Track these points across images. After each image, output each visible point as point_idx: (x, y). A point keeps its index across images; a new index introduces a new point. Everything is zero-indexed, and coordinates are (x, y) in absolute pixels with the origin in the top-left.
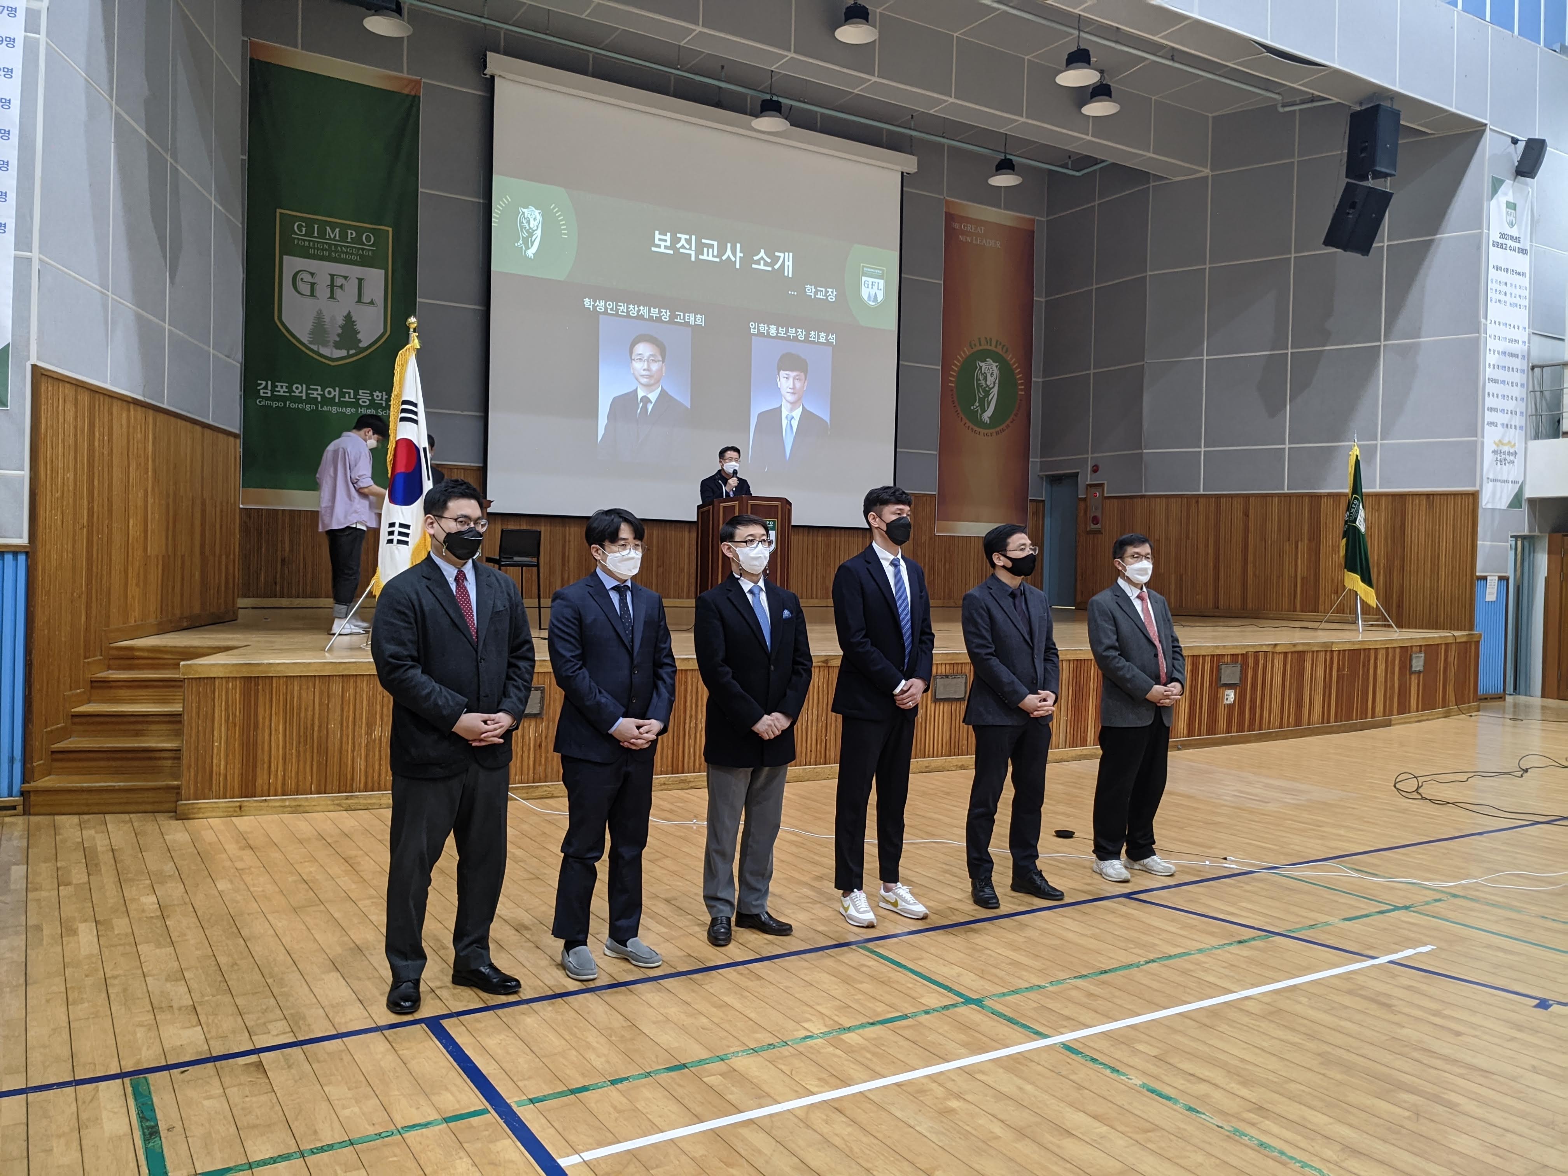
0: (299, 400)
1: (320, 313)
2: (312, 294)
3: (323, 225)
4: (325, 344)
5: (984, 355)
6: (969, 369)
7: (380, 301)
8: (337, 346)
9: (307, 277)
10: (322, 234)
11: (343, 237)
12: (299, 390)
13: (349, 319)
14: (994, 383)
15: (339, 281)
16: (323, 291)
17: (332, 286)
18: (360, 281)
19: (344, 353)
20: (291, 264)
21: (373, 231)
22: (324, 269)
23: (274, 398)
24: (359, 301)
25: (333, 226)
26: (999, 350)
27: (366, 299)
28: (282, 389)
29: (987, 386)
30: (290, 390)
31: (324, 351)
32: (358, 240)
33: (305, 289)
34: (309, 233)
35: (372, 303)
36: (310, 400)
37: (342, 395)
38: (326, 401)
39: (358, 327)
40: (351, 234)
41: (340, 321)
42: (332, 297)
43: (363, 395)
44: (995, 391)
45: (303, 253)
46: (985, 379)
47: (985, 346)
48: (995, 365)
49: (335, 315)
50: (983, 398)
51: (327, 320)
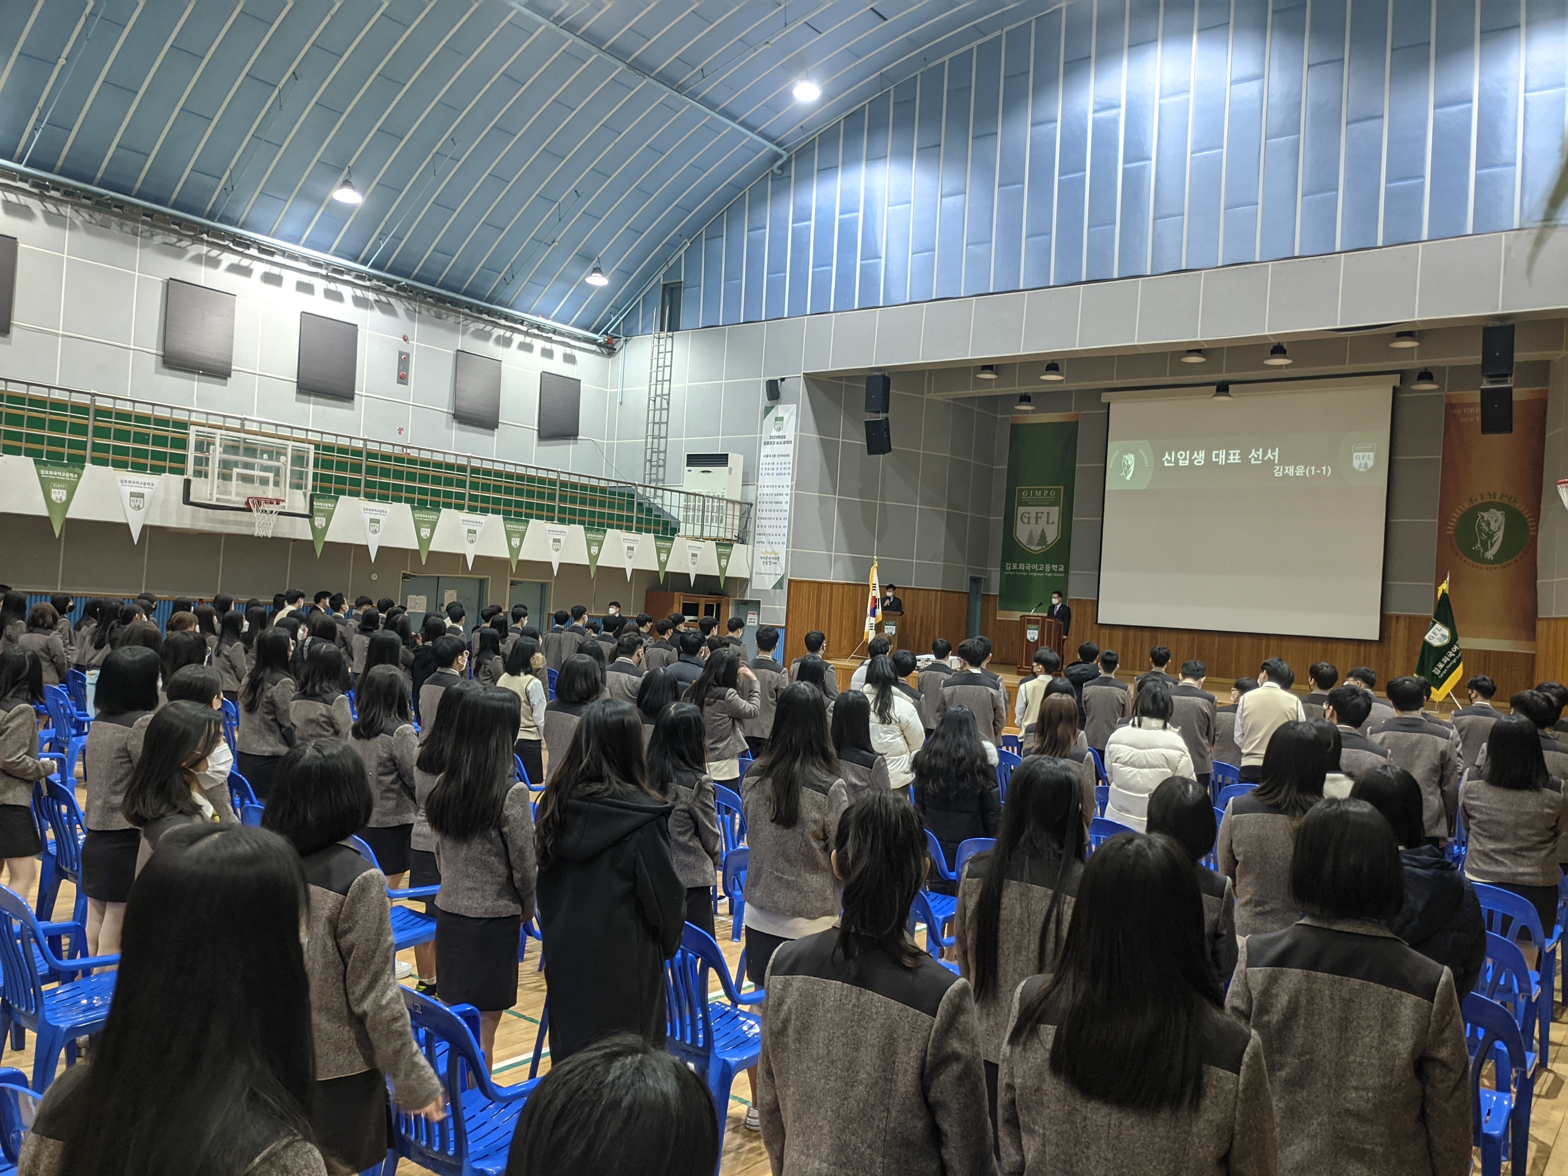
0: (1021, 571)
1: (1031, 531)
2: (1029, 523)
3: (1034, 490)
4: (1033, 545)
5: (1486, 507)
6: (1470, 517)
7: (1056, 522)
8: (1038, 545)
9: (1027, 515)
10: (1034, 494)
11: (1042, 494)
12: (1022, 566)
13: (1043, 532)
14: (1499, 528)
15: (1040, 515)
16: (1033, 521)
17: (1037, 518)
18: (1048, 513)
19: (1040, 548)
20: (1021, 510)
21: (1055, 489)
22: (1033, 510)
23: (1012, 570)
24: (1048, 522)
25: (1038, 490)
26: (1505, 501)
27: (1050, 522)
28: (1015, 566)
29: (1490, 530)
30: (1018, 566)
31: (1033, 548)
32: (1048, 495)
33: (1026, 520)
34: (1029, 495)
35: (1053, 523)
36: (1026, 570)
37: (1039, 567)
38: (1033, 571)
39: (1047, 535)
40: (1046, 492)
41: (1040, 533)
42: (1036, 522)
43: (1048, 567)
44: (1499, 536)
45: (1027, 505)
46: (1489, 524)
47: (1487, 499)
48: (1499, 513)
49: (1037, 531)
50: (1487, 540)
51: (1034, 533)
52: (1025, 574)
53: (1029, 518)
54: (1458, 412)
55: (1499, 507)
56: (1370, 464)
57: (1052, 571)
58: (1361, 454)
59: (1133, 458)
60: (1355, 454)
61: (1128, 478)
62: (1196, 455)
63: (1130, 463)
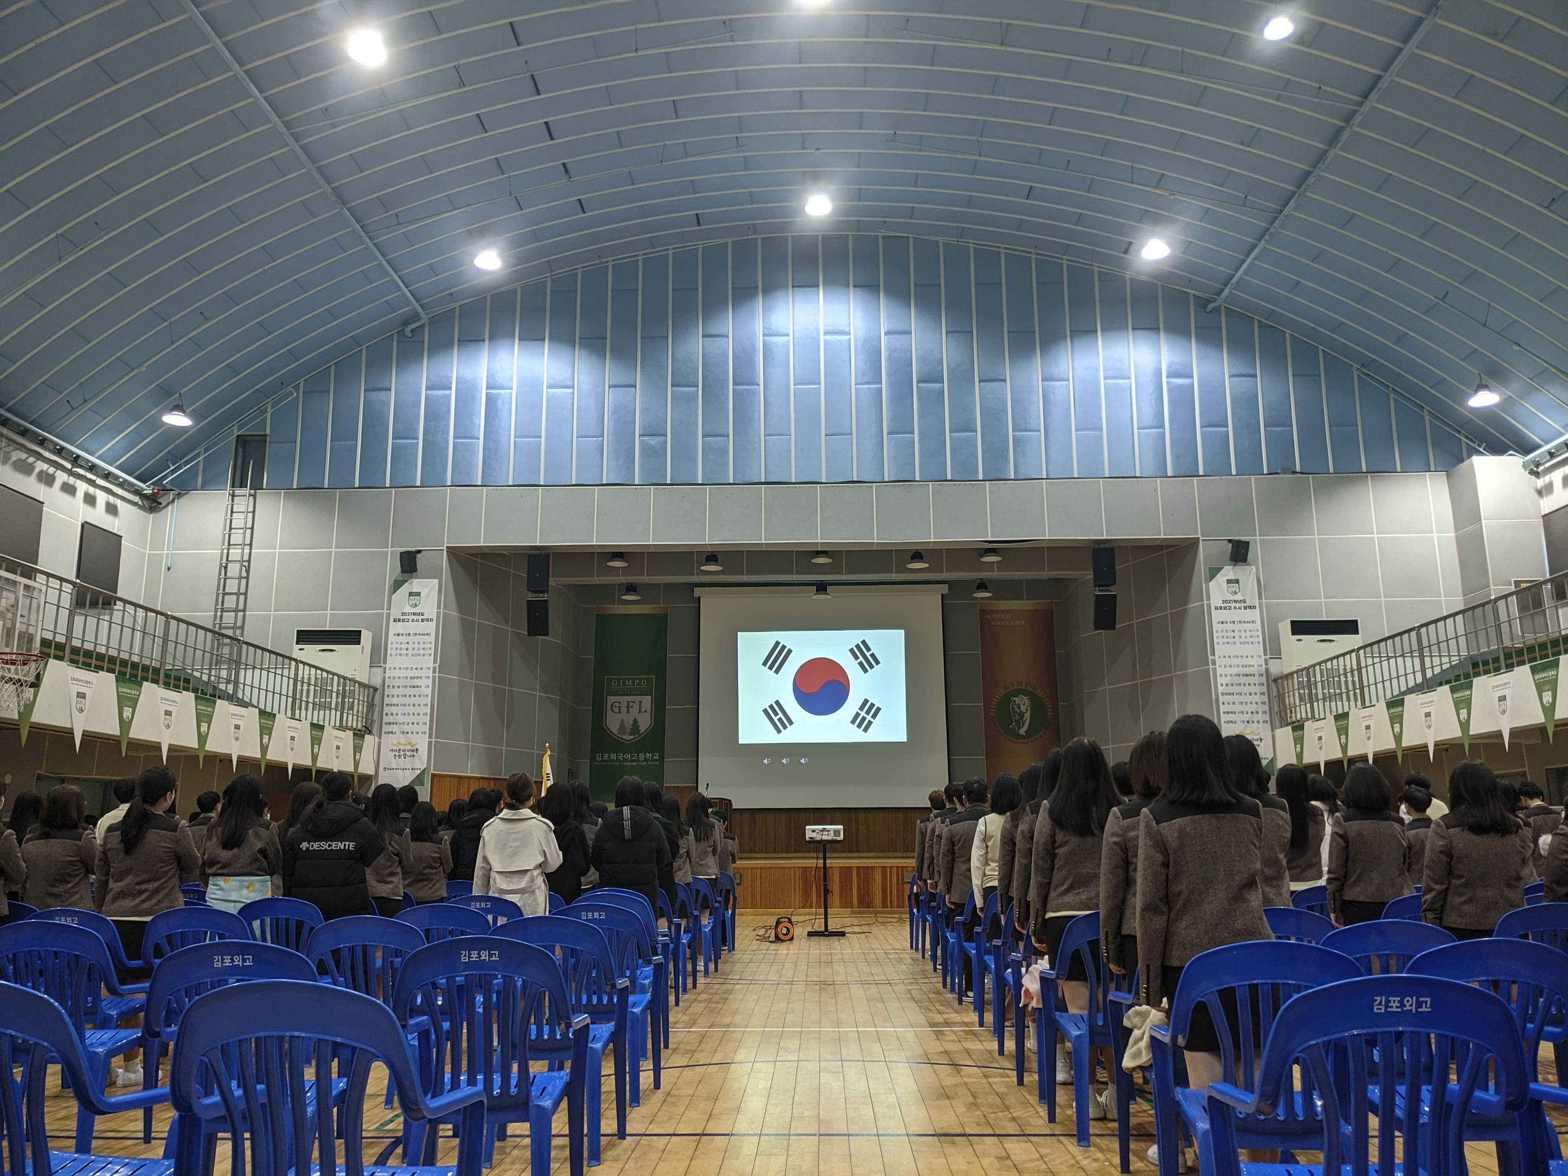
0: (613, 761)
1: (622, 720)
2: (619, 712)
3: (625, 680)
4: (624, 734)
5: (1016, 693)
6: (1006, 701)
7: (649, 710)
8: (630, 734)
9: (617, 704)
10: (624, 684)
11: (633, 684)
12: (613, 756)
13: (635, 721)
14: (1027, 710)
15: (631, 704)
16: (624, 710)
17: (628, 707)
18: (640, 702)
19: (633, 737)
20: (611, 699)
21: (646, 679)
22: (624, 699)
23: (603, 761)
24: (640, 711)
25: (629, 679)
26: (1029, 688)
27: (643, 710)
28: (606, 757)
29: (1021, 712)
30: (609, 757)
31: (624, 737)
32: (640, 684)
33: (616, 710)
34: (619, 685)
35: (645, 712)
36: (618, 760)
37: (632, 757)
38: (625, 760)
39: (639, 724)
40: (637, 682)
41: (632, 723)
42: (628, 712)
43: (641, 756)
44: (1028, 715)
45: (616, 694)
46: (1019, 707)
47: (1016, 687)
48: (1025, 698)
49: (629, 720)
50: (1019, 720)
51: (625, 722)
52: (617, 764)
53: (620, 708)
54: (989, 617)
55: (1026, 693)
57: (646, 760)
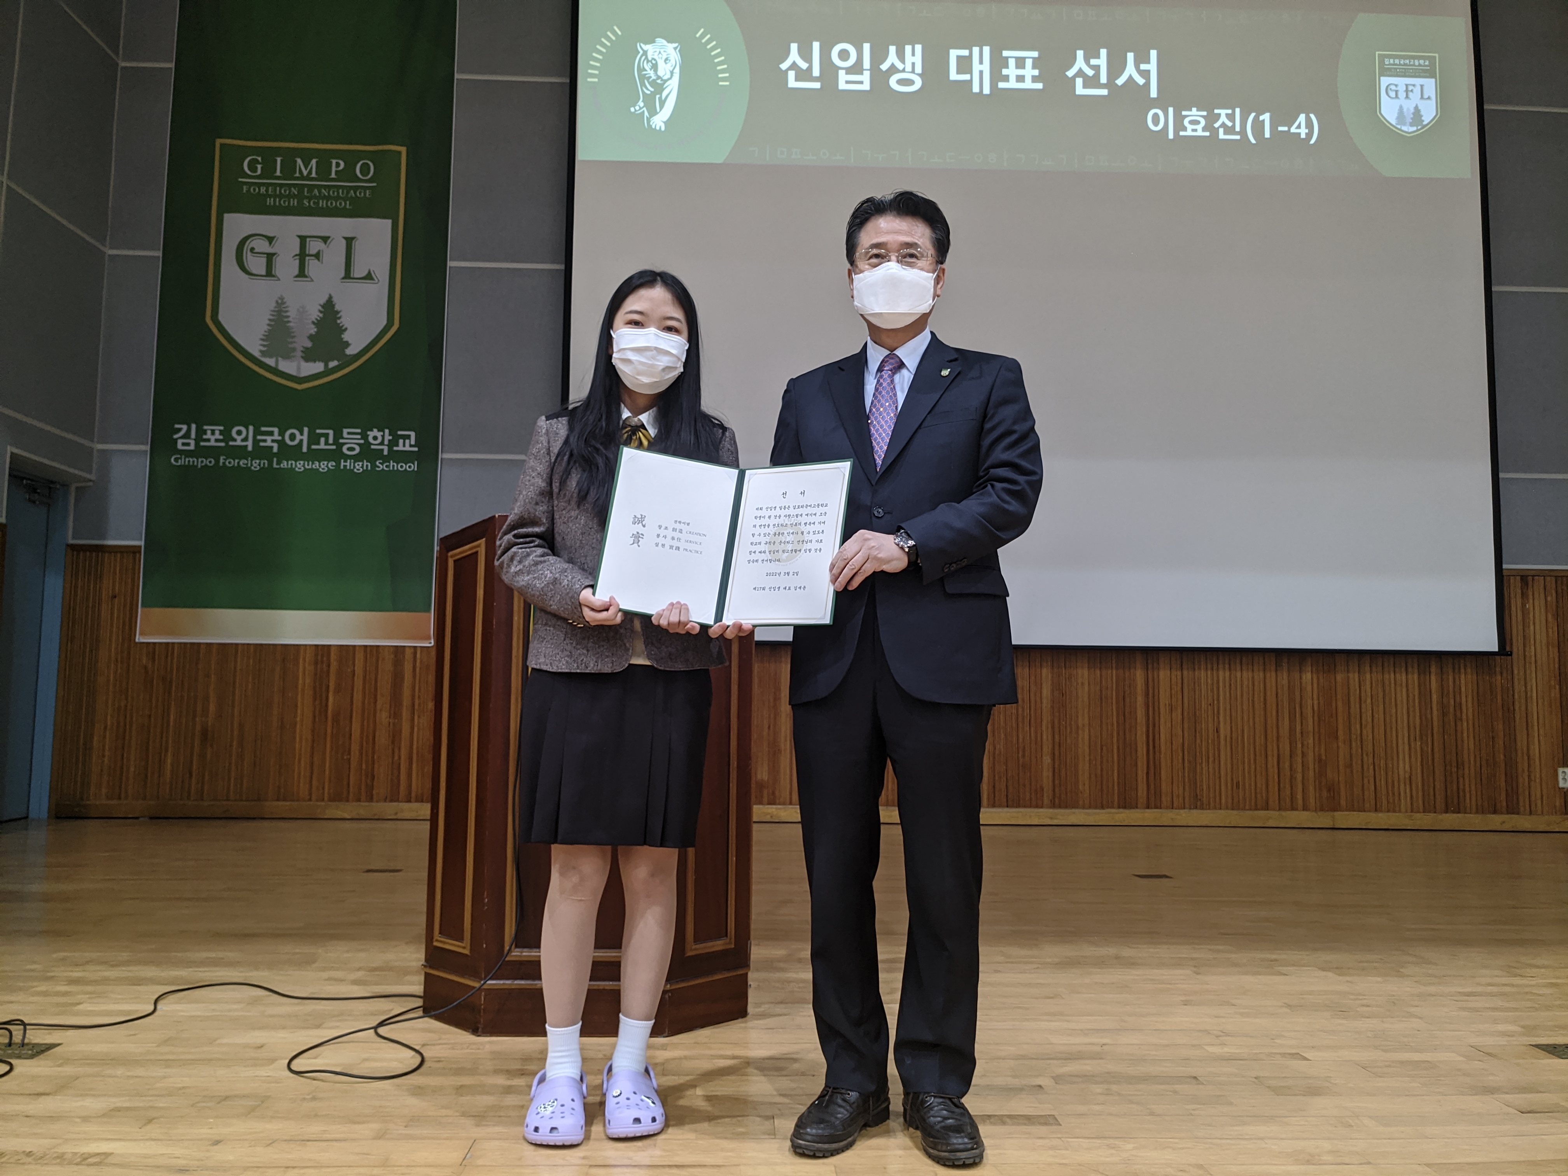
1: (280, 304)
2: (269, 273)
3: (289, 156)
4: (288, 355)
7: (382, 273)
8: (309, 356)
9: (261, 245)
10: (289, 170)
11: (324, 171)
12: (242, 436)
13: (329, 309)
15: (313, 246)
16: (287, 266)
18: (349, 241)
19: (319, 367)
20: (238, 225)
21: (372, 156)
22: (287, 228)
23: (201, 451)
24: (348, 275)
25: (306, 156)
27: (359, 271)
30: (227, 436)
32: (347, 174)
33: (257, 264)
35: (369, 277)
36: (261, 452)
37: (314, 439)
38: (288, 452)
39: (345, 320)
40: (337, 165)
41: (315, 314)
42: (302, 273)
43: (351, 440)
45: (259, 207)
49: (304, 304)
51: (292, 313)
52: (256, 465)
53: (270, 257)
56: (1429, 113)
57: (367, 452)
58: (1401, 82)
59: (675, 56)
60: (1385, 81)
61: (659, 121)
62: (892, 58)
63: (663, 70)
